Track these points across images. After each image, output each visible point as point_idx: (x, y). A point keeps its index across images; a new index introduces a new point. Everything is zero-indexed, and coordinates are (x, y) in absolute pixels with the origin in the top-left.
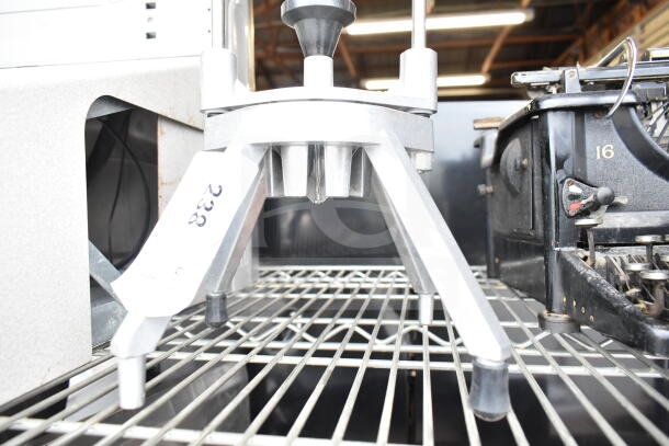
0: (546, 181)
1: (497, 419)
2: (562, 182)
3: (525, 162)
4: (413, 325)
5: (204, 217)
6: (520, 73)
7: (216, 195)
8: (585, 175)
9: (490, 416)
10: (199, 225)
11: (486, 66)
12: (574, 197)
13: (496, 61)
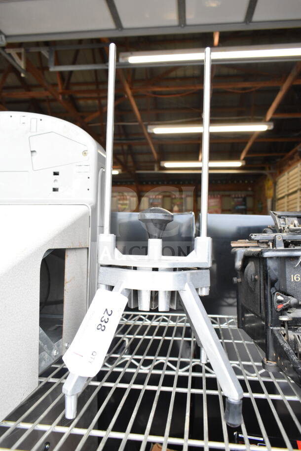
0: (266, 292)
1: (237, 426)
2: (274, 294)
3: (256, 277)
4: (197, 362)
5: (104, 326)
6: (254, 235)
7: (109, 315)
8: (286, 290)
9: (233, 425)
10: (103, 330)
11: (243, 156)
12: (280, 302)
13: (249, 152)
